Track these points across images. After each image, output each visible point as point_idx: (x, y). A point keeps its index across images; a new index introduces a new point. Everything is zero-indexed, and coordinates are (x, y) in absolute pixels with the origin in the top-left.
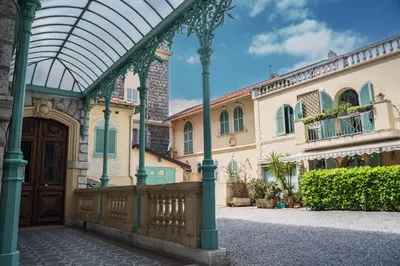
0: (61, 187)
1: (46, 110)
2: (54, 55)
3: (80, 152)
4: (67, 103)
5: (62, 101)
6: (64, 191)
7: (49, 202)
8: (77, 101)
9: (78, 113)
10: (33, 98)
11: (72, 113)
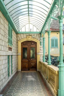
0: (36, 60)
1: (30, 38)
2: (28, 22)
3: (40, 50)
4: (35, 35)
5: (34, 35)
6: (36, 61)
7: (33, 64)
8: (39, 35)
9: (39, 38)
10: (26, 36)
11: (37, 38)
